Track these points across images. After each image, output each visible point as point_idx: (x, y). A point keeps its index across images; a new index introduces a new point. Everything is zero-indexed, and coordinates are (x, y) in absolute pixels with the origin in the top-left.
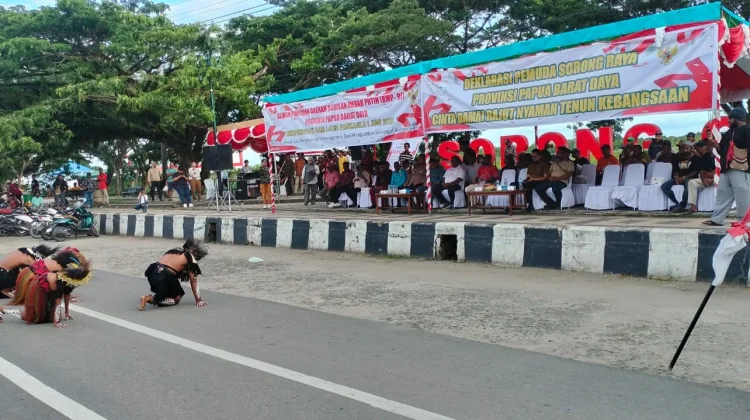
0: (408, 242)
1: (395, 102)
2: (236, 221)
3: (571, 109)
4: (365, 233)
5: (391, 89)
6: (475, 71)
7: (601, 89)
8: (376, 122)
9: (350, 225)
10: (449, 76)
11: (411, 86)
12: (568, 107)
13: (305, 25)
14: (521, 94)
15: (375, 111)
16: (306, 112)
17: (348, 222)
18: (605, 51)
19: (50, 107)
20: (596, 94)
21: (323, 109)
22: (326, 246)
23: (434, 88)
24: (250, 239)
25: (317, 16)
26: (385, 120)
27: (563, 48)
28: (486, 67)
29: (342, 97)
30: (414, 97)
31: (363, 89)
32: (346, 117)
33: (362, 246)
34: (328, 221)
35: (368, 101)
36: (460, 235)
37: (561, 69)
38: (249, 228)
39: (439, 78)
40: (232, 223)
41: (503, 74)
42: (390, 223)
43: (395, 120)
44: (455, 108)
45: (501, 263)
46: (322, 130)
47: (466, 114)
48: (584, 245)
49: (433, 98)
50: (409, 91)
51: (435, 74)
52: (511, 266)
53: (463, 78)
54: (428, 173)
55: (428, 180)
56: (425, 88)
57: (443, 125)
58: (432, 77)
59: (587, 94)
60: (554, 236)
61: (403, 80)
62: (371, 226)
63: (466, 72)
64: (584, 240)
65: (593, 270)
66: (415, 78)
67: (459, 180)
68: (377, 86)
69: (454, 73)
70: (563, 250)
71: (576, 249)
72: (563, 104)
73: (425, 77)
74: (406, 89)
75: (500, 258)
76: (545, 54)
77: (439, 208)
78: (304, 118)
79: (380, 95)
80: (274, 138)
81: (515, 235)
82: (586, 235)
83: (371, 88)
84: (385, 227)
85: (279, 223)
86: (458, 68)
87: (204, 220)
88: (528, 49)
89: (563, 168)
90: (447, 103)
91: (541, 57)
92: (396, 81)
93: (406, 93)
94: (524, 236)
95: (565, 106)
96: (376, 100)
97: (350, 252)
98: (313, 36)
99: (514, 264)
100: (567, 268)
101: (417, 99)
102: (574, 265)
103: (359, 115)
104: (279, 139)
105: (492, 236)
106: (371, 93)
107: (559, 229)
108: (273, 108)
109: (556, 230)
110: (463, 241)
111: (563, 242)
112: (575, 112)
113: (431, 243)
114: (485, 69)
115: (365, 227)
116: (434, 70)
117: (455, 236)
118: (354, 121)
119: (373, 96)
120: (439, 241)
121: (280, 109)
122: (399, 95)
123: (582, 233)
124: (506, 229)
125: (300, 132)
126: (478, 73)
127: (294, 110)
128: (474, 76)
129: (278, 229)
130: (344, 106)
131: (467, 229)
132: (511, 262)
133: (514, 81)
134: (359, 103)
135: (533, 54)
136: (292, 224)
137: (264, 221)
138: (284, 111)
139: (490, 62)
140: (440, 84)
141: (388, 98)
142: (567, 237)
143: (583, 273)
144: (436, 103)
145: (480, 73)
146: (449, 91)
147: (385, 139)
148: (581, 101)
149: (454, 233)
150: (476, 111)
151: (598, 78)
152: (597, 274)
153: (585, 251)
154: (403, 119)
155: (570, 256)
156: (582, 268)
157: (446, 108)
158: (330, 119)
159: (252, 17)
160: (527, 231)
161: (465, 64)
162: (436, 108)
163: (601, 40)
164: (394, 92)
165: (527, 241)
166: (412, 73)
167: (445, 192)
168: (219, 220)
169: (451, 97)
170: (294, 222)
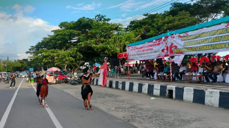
0: (159, 91)
1: (161, 45)
2: (116, 82)
3: (216, 47)
4: (147, 87)
5: (160, 41)
6: (184, 35)
7: (226, 40)
8: (156, 52)
9: (144, 85)
10: (177, 37)
11: (166, 40)
12: (215, 47)
13: (152, 22)
14: (199, 42)
15: (155, 48)
16: (137, 48)
17: (143, 84)
18: (226, 26)
19: (76, 48)
20: (225, 42)
21: (142, 48)
22: (137, 91)
23: (172, 41)
24: (119, 88)
25: (155, 19)
26: (158, 51)
27: (212, 26)
28: (188, 33)
29: (147, 44)
30: (166, 44)
31: (152, 41)
32: (147, 50)
33: (146, 92)
34: (138, 83)
35: (153, 45)
36: (174, 90)
37: (211, 33)
38: (119, 84)
39: (174, 37)
40: (115, 82)
41: (193, 35)
42: (155, 85)
43: (161, 51)
44: (179, 47)
45: (186, 101)
46: (141, 54)
47: (182, 49)
48: (213, 96)
49: (172, 44)
50: (165, 42)
51: (173, 36)
52: (189, 102)
53: (181, 37)
54: (171, 68)
55: (171, 71)
56: (170, 41)
57: (176, 53)
58: (172, 37)
59: (221, 42)
60: (203, 92)
61: (163, 38)
62: (149, 85)
63: (182, 35)
64: (212, 94)
65: (215, 106)
66: (167, 37)
67: (184, 71)
68: (156, 40)
69: (178, 35)
70: (206, 98)
71: (210, 98)
72: (213, 45)
73: (169, 37)
74: (164, 41)
75: (186, 99)
76: (206, 28)
77: (178, 80)
78: (136, 50)
79: (157, 43)
80: (129, 56)
81: (191, 91)
82: (213, 93)
83: (154, 41)
84: (153, 86)
85: (126, 83)
86: (179, 34)
87: (109, 81)
88: (201, 27)
89: (218, 68)
90: (177, 45)
91: (205, 29)
92: (161, 39)
93: (164, 42)
94: (193, 92)
95: (214, 46)
96: (156, 45)
97: (143, 93)
98: (154, 25)
99: (190, 101)
100: (207, 104)
101: (167, 44)
102: (209, 104)
103: (151, 49)
104: (130, 57)
105: (184, 91)
106: (154, 42)
107: (204, 90)
108: (129, 48)
109: (203, 90)
110: (175, 92)
111: (206, 95)
112: (218, 49)
113: (165, 92)
114: (188, 34)
115: (148, 85)
116: (172, 35)
117: (173, 90)
118: (149, 51)
119: (155, 43)
120: (168, 92)
121: (131, 48)
122: (162, 43)
123: (211, 92)
124: (188, 89)
125: (135, 55)
126: (185, 35)
127: (134, 48)
128: (184, 36)
129: (126, 85)
130: (147, 47)
131: (176, 88)
132: (189, 100)
133: (196, 38)
134: (151, 46)
135: (202, 28)
136: (129, 83)
137: (122, 82)
138: (132, 48)
139: (189, 31)
140: (174, 39)
141: (159, 44)
142: (207, 93)
143: (211, 107)
144: (173, 46)
145: (186, 35)
146: (177, 41)
147: (158, 57)
148: (220, 44)
149: (172, 89)
150: (185, 48)
151: (225, 36)
152: (216, 107)
153: (213, 99)
154: (163, 51)
155: (208, 100)
156: (211, 105)
157: (176, 47)
158: (143, 51)
159: (137, 20)
160: (194, 90)
161: (181, 32)
162: (173, 47)
163: (224, 23)
164: (161, 42)
165: (194, 94)
166: (166, 36)
167: (179, 75)
168: (112, 81)
169: (178, 44)
170: (130, 83)
